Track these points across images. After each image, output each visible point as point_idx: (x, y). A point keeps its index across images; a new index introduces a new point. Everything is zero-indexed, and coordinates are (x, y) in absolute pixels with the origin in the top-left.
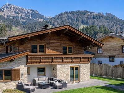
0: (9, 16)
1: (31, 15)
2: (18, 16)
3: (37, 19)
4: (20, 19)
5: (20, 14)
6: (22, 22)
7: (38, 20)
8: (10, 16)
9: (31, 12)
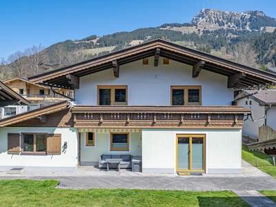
0: (206, 32)
1: (248, 23)
2: (223, 29)
3: (262, 28)
4: (227, 35)
5: (227, 23)
6: (231, 40)
7: (264, 29)
8: (208, 32)
9: (248, 16)
